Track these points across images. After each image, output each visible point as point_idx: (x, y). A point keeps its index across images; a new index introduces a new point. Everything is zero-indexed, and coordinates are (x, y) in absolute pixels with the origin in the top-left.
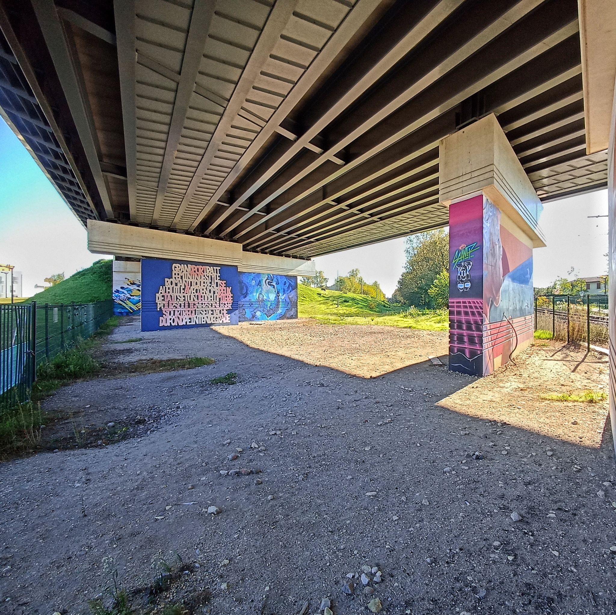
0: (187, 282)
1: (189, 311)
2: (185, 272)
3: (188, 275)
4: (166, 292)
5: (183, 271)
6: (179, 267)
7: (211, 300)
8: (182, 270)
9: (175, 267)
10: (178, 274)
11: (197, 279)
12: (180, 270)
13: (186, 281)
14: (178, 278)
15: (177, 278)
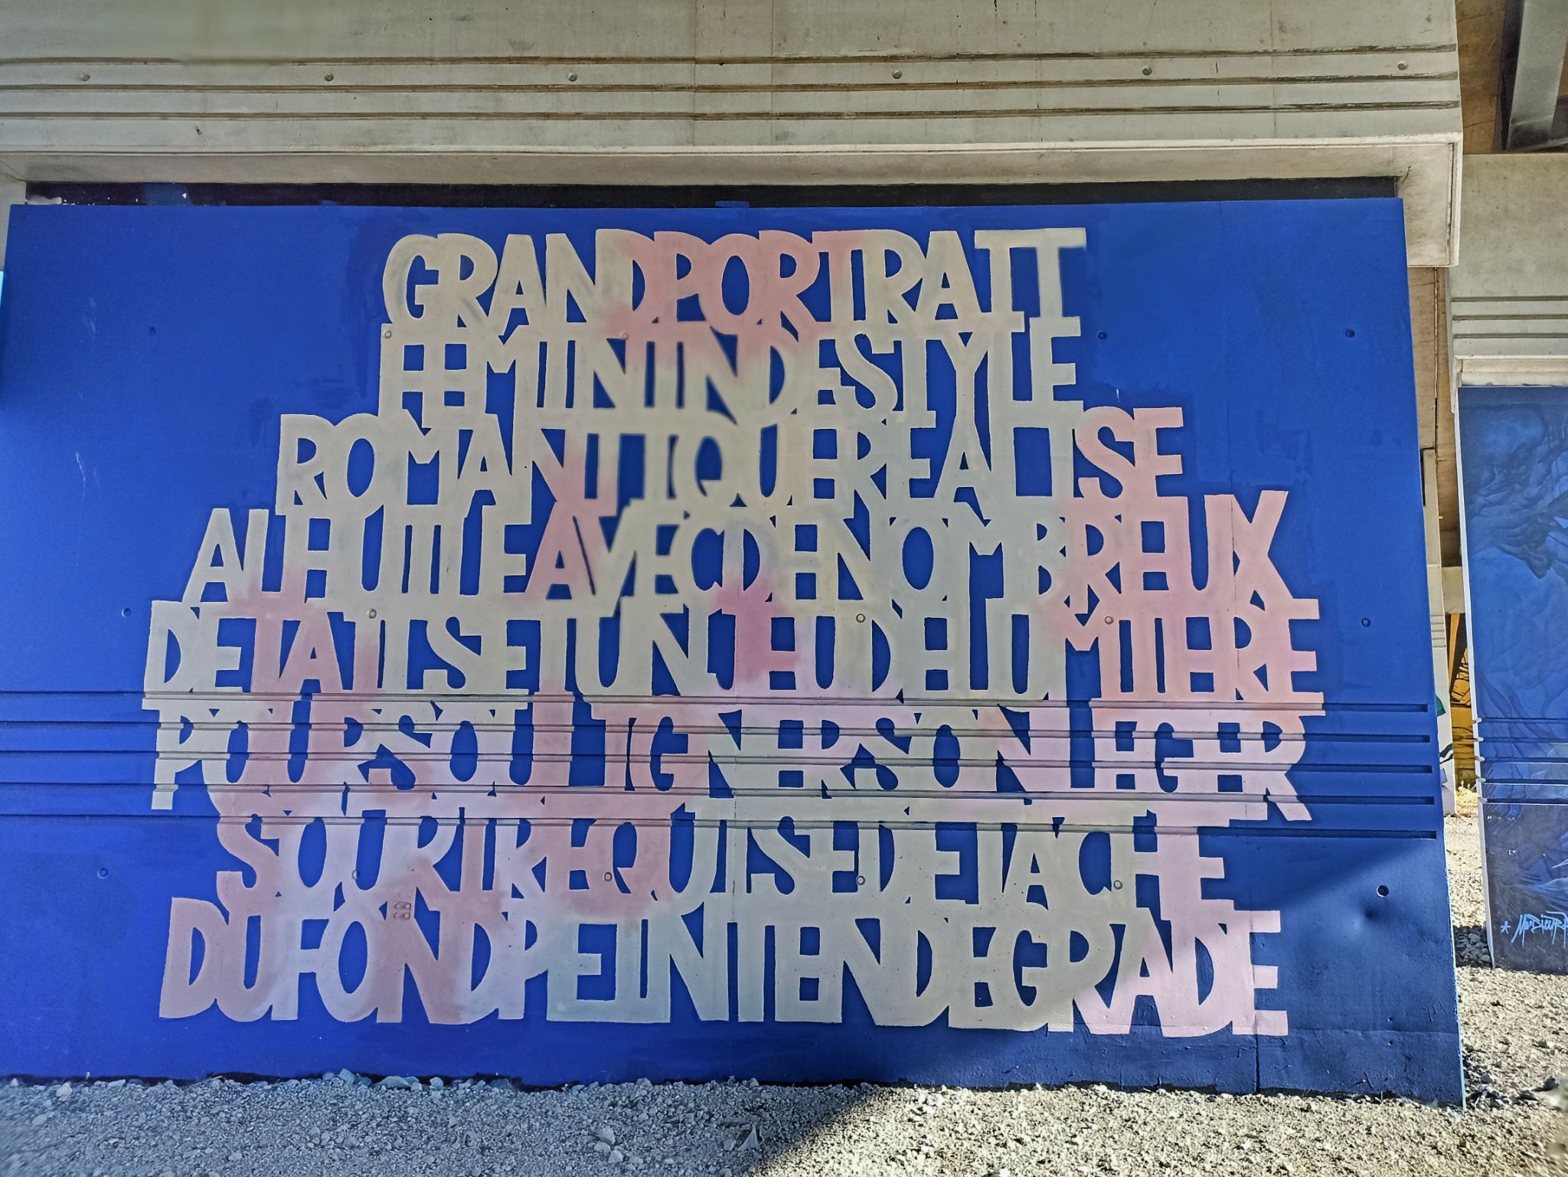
0: (576, 447)
2: (556, 330)
3: (595, 359)
4: (272, 580)
5: (518, 317)
6: (467, 268)
7: (937, 679)
8: (504, 303)
9: (421, 274)
10: (456, 357)
11: (715, 402)
13: (556, 438)
14: (454, 399)
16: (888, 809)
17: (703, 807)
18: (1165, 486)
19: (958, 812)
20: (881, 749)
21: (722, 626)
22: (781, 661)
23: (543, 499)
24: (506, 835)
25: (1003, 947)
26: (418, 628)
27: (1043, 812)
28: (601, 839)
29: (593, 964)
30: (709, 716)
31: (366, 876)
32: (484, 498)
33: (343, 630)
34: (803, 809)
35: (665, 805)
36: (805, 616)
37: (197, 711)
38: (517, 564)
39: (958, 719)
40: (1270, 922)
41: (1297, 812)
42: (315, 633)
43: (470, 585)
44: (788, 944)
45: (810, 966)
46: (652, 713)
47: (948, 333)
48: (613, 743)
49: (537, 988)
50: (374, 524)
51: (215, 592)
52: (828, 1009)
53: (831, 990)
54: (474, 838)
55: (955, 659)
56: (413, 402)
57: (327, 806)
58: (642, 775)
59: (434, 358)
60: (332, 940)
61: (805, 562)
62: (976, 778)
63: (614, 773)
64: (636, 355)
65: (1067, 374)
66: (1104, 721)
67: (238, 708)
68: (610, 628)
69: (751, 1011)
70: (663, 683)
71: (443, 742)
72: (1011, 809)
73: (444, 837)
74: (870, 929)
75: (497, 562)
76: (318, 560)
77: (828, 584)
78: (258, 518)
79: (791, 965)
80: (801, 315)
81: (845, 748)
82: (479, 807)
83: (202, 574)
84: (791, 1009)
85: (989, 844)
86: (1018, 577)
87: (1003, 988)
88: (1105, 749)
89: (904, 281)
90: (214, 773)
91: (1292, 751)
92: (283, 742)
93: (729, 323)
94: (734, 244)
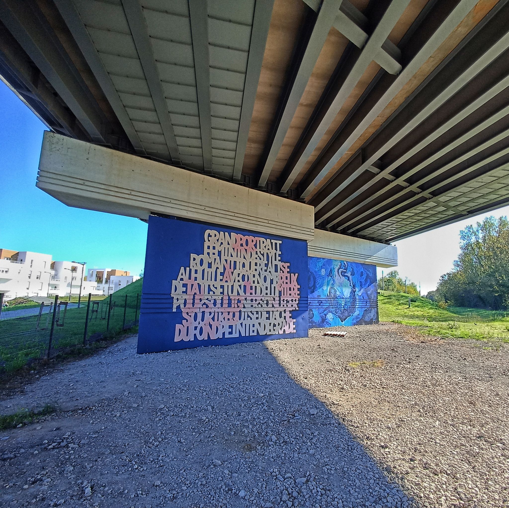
0: (229, 262)
1: (229, 312)
2: (225, 245)
3: (231, 250)
4: (190, 278)
5: (222, 243)
6: (215, 236)
7: (267, 294)
8: (220, 241)
9: (209, 236)
10: (214, 248)
11: (244, 258)
12: (218, 240)
13: (226, 260)
14: (214, 254)
15: (211, 254)
16: (261, 309)
17: (243, 310)
18: (288, 272)
19: (268, 310)
20: (261, 302)
21: (245, 286)
22: (251, 291)
23: (225, 269)
24: (220, 314)
25: (272, 325)
26: (209, 285)
27: (276, 309)
28: (231, 314)
29: (230, 330)
30: (243, 298)
31: (203, 320)
32: (217, 268)
33: (199, 286)
34: (254, 310)
35: (238, 310)
36: (254, 286)
37: (179, 297)
38: (221, 277)
39: (268, 299)
40: (295, 320)
41: (297, 309)
42: (195, 286)
43: (216, 280)
44: (251, 326)
45: (254, 329)
46: (237, 298)
47: (269, 252)
48: (233, 302)
49: (224, 334)
50: (203, 270)
51: (182, 279)
52: (255, 334)
53: (256, 331)
54: (216, 314)
55: (268, 291)
56: (208, 254)
57: (197, 311)
58: (236, 306)
59: (211, 248)
60: (198, 329)
61: (254, 279)
62: (270, 306)
63: (233, 306)
64: (236, 250)
65: (280, 258)
66: (282, 299)
67: (185, 296)
68: (232, 286)
69: (247, 335)
70: (238, 294)
71: (212, 301)
72: (273, 309)
73: (213, 314)
74: (259, 324)
75: (219, 277)
76: (196, 275)
77: (256, 282)
78: (188, 269)
79: (252, 329)
80: (254, 248)
81: (257, 302)
82: (217, 310)
83: (180, 277)
84: (252, 334)
85: (271, 313)
86: (274, 282)
87: (272, 330)
88: (282, 302)
89: (264, 245)
90: (182, 306)
91: (297, 302)
92: (192, 301)
93: (246, 248)
94: (247, 237)
